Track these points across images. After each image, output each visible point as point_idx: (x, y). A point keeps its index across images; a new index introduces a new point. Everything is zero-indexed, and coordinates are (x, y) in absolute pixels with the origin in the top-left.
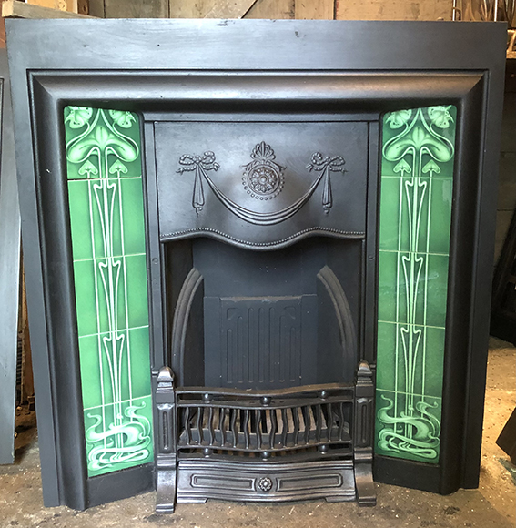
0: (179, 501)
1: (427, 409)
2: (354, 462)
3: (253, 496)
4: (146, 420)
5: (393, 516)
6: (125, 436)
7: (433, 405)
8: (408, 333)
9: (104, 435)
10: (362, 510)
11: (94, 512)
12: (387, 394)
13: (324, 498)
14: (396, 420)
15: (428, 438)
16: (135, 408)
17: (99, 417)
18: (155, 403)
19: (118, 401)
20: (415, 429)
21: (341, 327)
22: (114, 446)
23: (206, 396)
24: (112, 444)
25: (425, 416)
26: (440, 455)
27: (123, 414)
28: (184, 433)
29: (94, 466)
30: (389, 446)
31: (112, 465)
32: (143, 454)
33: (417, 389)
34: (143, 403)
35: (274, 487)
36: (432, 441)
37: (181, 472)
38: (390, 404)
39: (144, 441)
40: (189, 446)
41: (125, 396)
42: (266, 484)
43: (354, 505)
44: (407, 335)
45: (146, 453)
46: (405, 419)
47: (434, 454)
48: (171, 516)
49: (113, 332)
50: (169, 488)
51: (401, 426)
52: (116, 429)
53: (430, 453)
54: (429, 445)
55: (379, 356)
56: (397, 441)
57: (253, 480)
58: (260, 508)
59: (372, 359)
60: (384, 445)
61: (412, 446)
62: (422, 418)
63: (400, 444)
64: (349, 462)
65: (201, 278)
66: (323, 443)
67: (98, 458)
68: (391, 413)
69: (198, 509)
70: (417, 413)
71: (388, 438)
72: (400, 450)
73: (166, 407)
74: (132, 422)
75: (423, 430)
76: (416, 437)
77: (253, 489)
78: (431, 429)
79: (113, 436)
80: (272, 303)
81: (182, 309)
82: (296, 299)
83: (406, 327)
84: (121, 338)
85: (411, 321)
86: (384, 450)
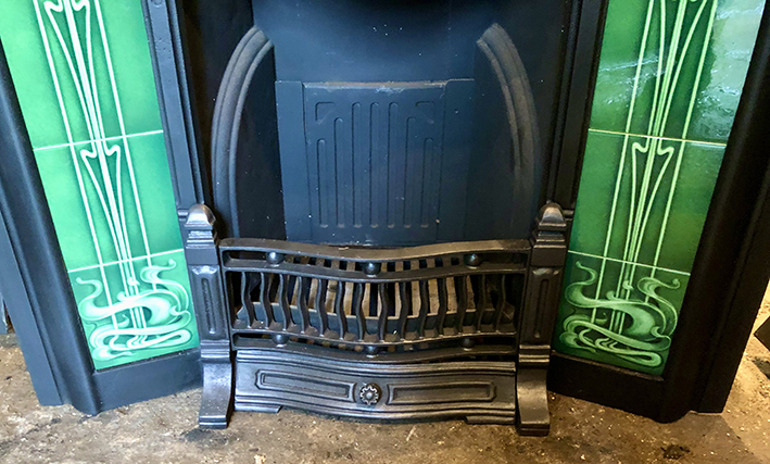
0: (237, 407)
1: (657, 290)
2: (518, 365)
3: (350, 408)
4: (180, 287)
5: (576, 457)
6: (148, 312)
7: (670, 283)
8: (646, 155)
9: (111, 310)
10: (525, 441)
11: (109, 419)
12: (586, 261)
13: (462, 417)
14: (597, 303)
15: (650, 335)
16: (159, 269)
17: (97, 283)
18: (193, 259)
19: (126, 259)
20: (629, 320)
21: (516, 139)
22: (131, 326)
23: (273, 256)
24: (127, 322)
25: (652, 300)
26: (668, 364)
27: (138, 278)
28: (242, 311)
29: (101, 355)
30: (579, 342)
31: (132, 351)
32: (183, 336)
33: (646, 254)
34: (171, 262)
35: (384, 398)
36: (658, 341)
37: (240, 367)
38: (589, 276)
39: (180, 318)
40: (249, 329)
41: (138, 249)
42: (370, 395)
43: (512, 430)
44: (643, 157)
45: (186, 336)
46: (614, 303)
47: (657, 360)
48: (223, 432)
49: (98, 141)
50: (220, 389)
51: (605, 313)
52: (132, 301)
53: (649, 358)
54: (650, 347)
55: (582, 195)
56: (594, 335)
57: (352, 385)
58: (361, 428)
59: (568, 200)
60: (571, 340)
61: (620, 345)
62: (646, 304)
63: (599, 341)
64: (509, 366)
65: (267, 46)
66: (467, 333)
67: (106, 342)
68: (589, 292)
69: (266, 423)
70: (637, 294)
71: (578, 329)
72: (598, 349)
73: (206, 270)
74: (155, 291)
75: (645, 322)
76: (630, 331)
77: (350, 398)
78: (658, 322)
79: (127, 312)
80: (395, 94)
81: (228, 101)
82: (438, 88)
83: (643, 142)
84: (115, 153)
85: (656, 131)
86: (568, 347)
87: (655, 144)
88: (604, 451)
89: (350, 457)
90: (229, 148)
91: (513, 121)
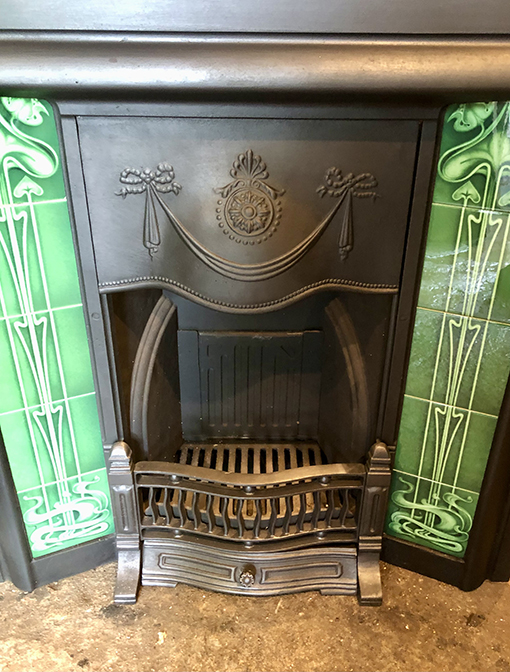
0: (144, 583)
1: (457, 502)
2: (358, 551)
3: (231, 586)
4: (102, 494)
5: (401, 627)
6: (76, 513)
7: (466, 499)
8: (445, 416)
9: (49, 515)
10: (365, 610)
11: (40, 596)
12: (405, 477)
13: (318, 590)
14: (414, 505)
15: (453, 531)
16: (86, 483)
17: (39, 499)
18: (113, 481)
19: (62, 478)
20: (438, 520)
21: (353, 389)
22: (63, 524)
23: (174, 477)
24: (61, 522)
25: (453, 508)
26: (468, 551)
27: (71, 491)
28: (148, 510)
29: (38, 548)
30: (403, 530)
31: (61, 543)
33: (448, 478)
34: (96, 478)
35: (258, 578)
36: (459, 535)
37: (146, 551)
38: (409, 488)
39: (101, 515)
40: (155, 525)
41: (72, 470)
42: (247, 580)
43: (354, 601)
44: (442, 418)
45: (104, 527)
46: (426, 506)
47: (459, 548)
48: (133, 607)
49: (47, 404)
50: (131, 571)
51: (420, 513)
52: (66, 506)
53: (454, 546)
54: (454, 538)
55: (401, 438)
56: (414, 526)
57: (233, 569)
58: (240, 602)
59: (391, 440)
60: (397, 528)
61: (432, 535)
62: (449, 510)
63: (417, 530)
64: (352, 551)
65: (172, 310)
66: (320, 529)
67: (43, 538)
68: (407, 497)
69: (167, 597)
70: (443, 503)
71: (402, 521)
72: (417, 536)
73: (123, 488)
74: (83, 497)
75: (449, 522)
76: (438, 526)
77: (232, 579)
78: (459, 522)
79: (61, 516)
80: (266, 341)
81: (143, 362)
82: (296, 336)
83: (442, 409)
84: (59, 411)
85: (451, 402)
86: (396, 532)
87: (450, 410)
88: (423, 619)
89: (232, 630)
90: (143, 394)
91: (351, 376)
